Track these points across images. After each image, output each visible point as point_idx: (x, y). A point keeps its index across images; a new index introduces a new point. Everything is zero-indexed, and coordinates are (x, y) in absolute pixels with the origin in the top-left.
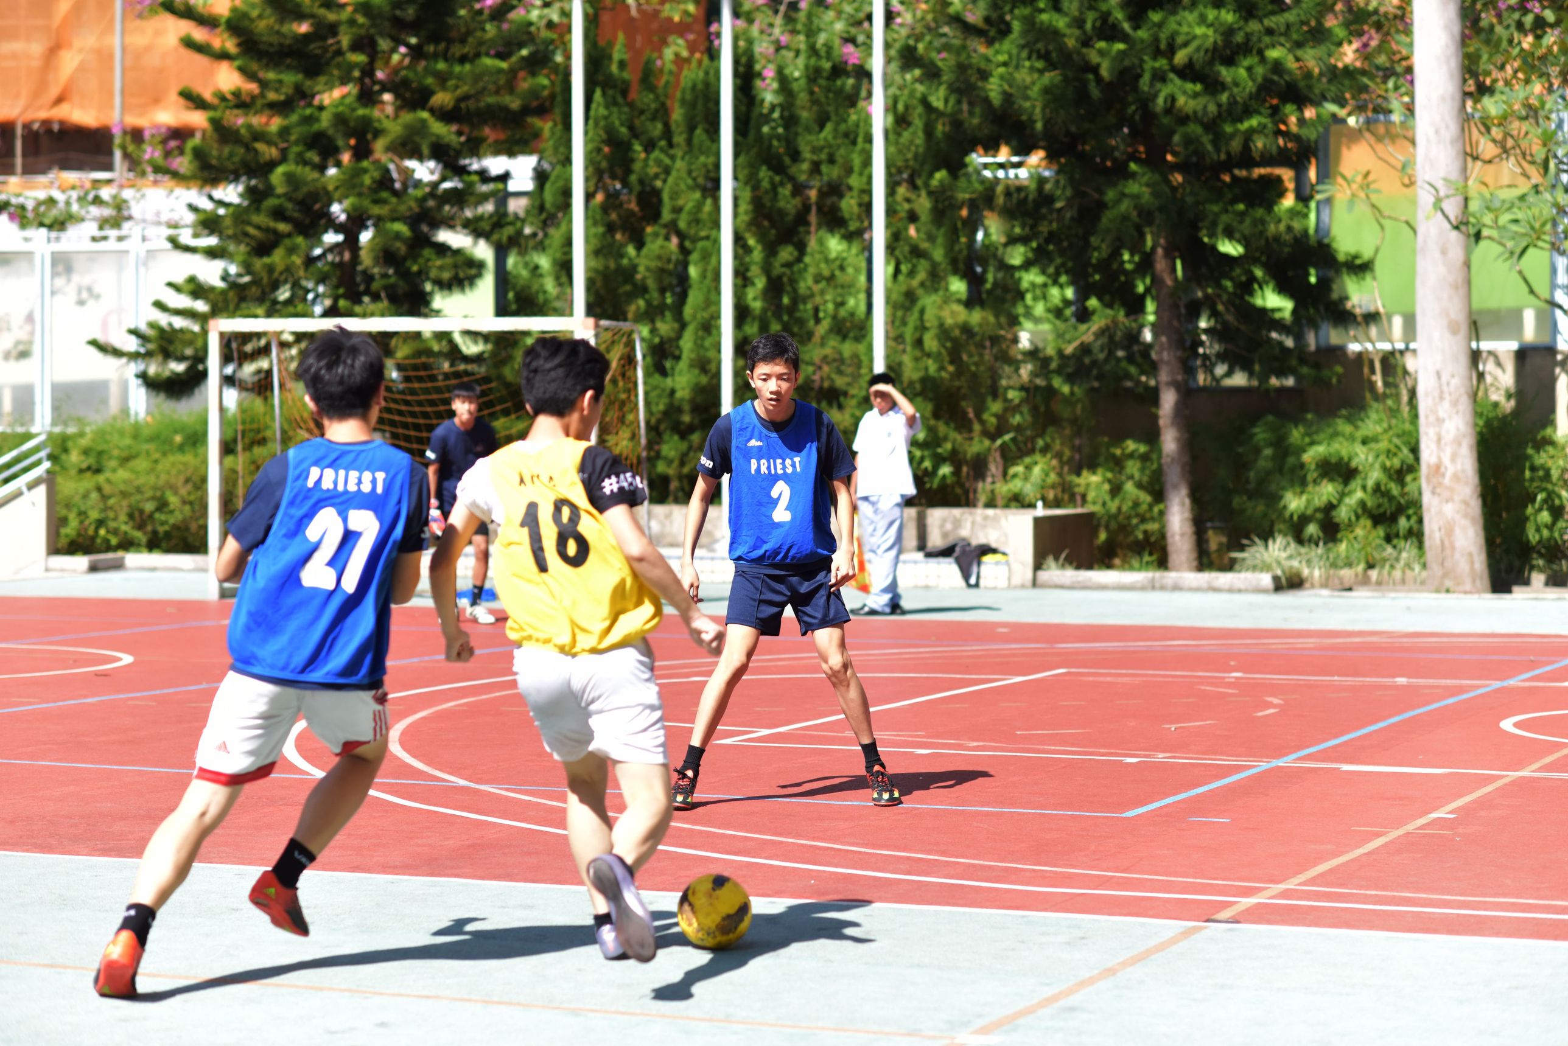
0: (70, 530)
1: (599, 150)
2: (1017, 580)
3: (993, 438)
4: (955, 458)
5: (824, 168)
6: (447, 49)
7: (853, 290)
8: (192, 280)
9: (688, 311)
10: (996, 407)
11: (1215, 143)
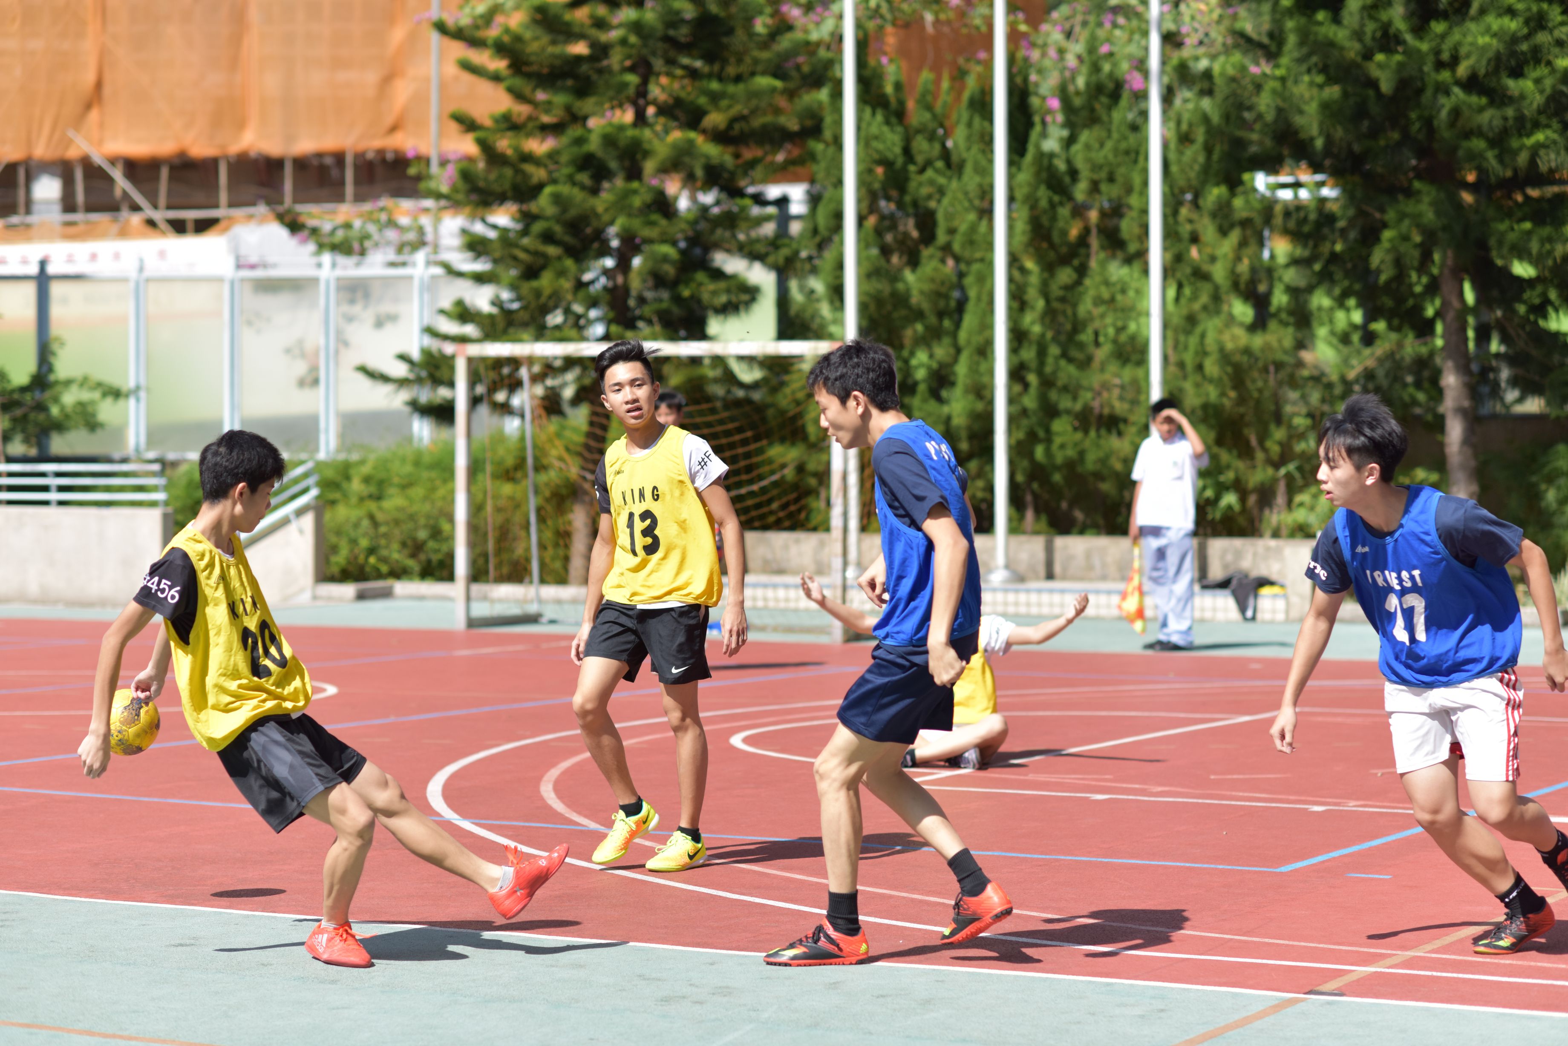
0: (340, 559)
1: (870, 171)
2: (1294, 614)
3: (1277, 466)
4: (1238, 486)
5: (1104, 187)
6: (722, 69)
7: (1134, 314)
8: (460, 303)
9: (963, 335)
10: (1279, 434)
11: (1500, 158)
